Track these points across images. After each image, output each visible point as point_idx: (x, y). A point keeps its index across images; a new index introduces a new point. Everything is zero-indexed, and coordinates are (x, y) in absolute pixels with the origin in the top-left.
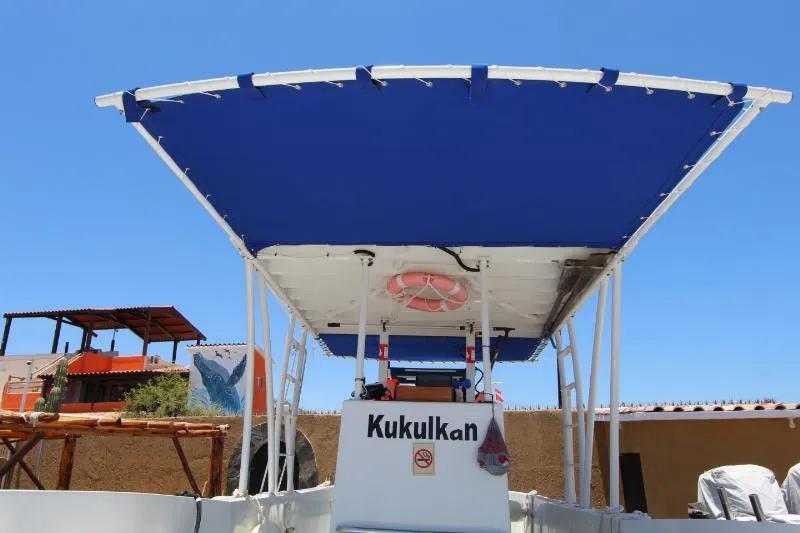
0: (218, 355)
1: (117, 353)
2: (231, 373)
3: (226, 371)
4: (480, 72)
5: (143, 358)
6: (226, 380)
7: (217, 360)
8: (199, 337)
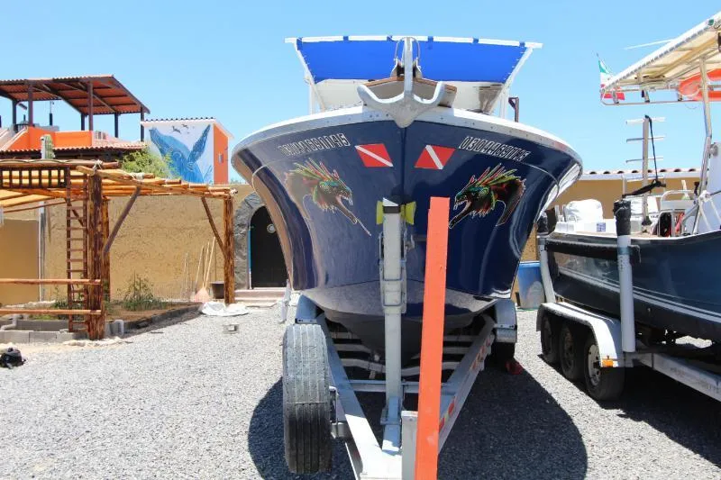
0: (176, 130)
1: (57, 128)
2: (191, 149)
3: (185, 147)
4: (431, 39)
5: (90, 133)
6: (187, 157)
7: (175, 135)
8: (142, 110)
